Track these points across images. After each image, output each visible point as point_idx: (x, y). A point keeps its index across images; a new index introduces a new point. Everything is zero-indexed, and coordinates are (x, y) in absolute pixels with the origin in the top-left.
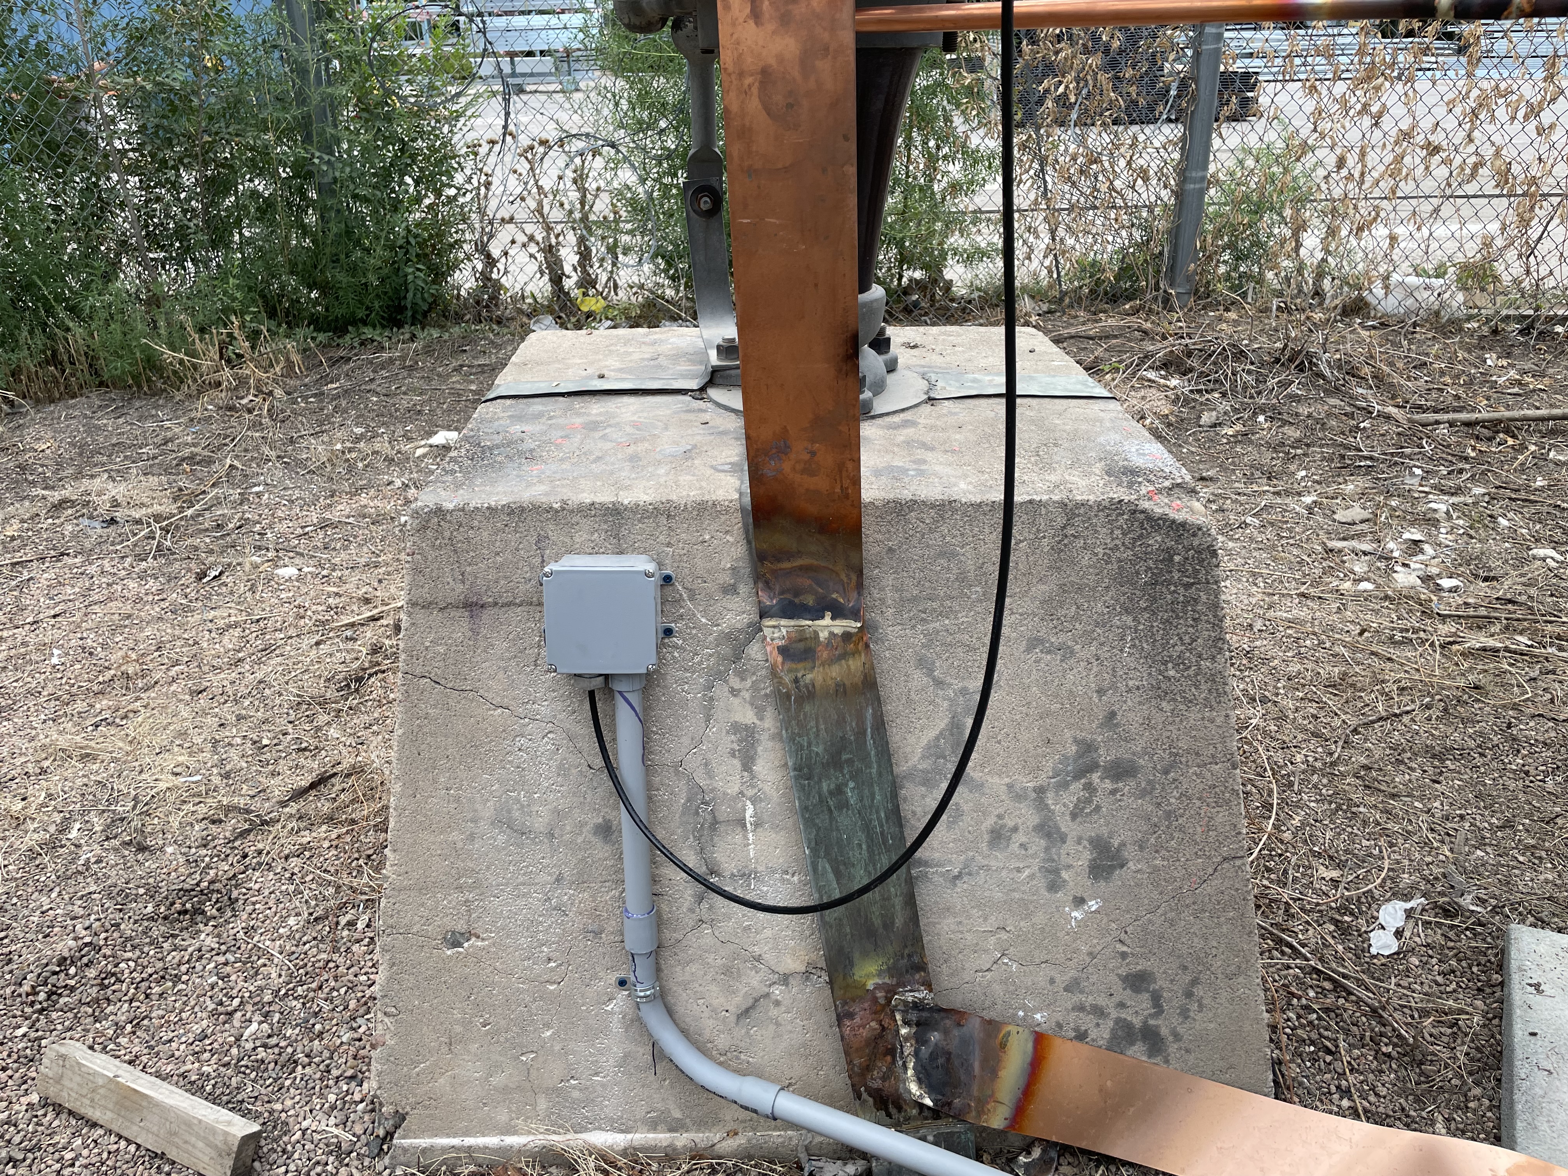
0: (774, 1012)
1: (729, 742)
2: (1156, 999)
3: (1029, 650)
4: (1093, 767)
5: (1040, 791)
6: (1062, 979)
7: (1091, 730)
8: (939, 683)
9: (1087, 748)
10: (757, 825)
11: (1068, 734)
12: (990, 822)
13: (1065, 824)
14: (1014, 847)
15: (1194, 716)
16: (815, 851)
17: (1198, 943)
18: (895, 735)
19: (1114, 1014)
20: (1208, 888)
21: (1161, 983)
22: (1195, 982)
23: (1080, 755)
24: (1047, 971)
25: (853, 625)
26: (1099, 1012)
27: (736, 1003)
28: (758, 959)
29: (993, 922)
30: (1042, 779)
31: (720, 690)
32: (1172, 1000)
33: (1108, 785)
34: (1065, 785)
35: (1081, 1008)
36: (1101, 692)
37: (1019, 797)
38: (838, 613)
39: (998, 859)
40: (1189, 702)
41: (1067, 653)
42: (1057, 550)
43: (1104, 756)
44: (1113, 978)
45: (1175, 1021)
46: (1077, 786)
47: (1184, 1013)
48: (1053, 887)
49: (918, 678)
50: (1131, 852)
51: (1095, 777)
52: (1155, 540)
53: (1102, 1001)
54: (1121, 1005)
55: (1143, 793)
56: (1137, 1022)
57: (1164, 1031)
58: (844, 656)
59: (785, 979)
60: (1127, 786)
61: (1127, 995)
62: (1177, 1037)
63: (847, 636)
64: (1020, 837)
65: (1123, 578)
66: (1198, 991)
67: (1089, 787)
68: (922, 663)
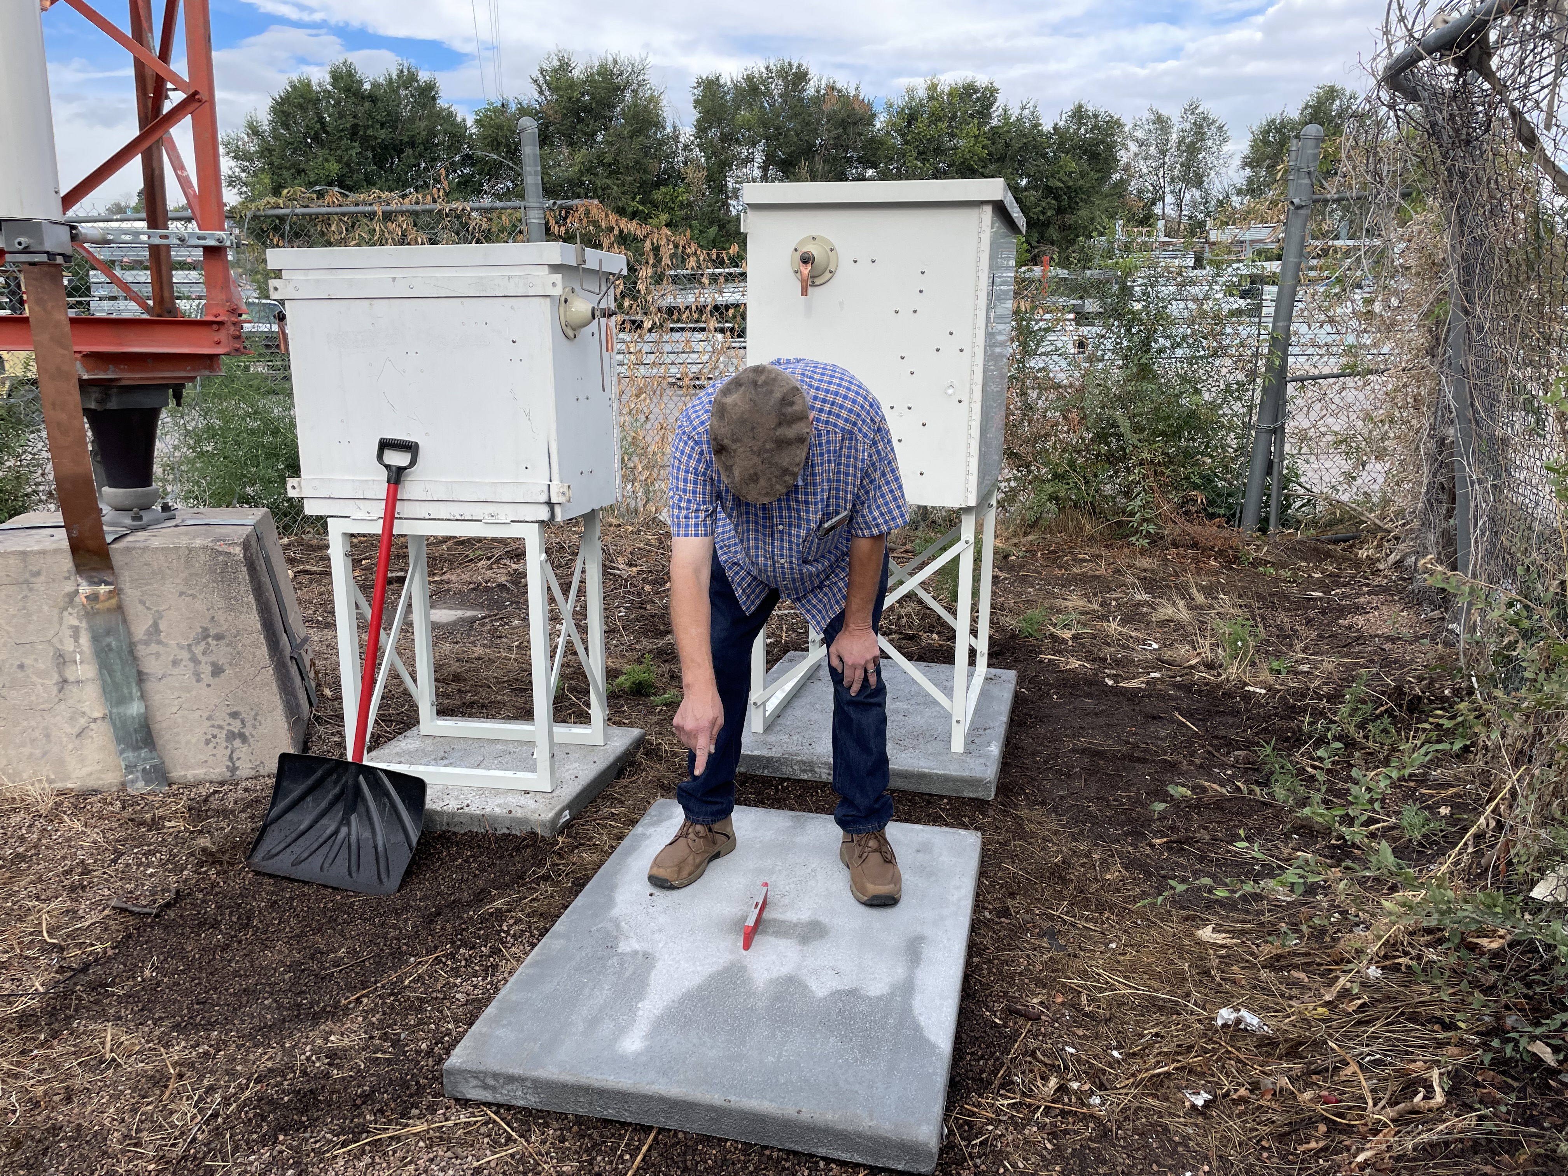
0: (91, 733)
1: (69, 632)
2: (243, 722)
3: (180, 595)
4: (209, 636)
5: (189, 645)
6: (206, 715)
7: (206, 623)
8: (148, 608)
9: (205, 629)
10: (81, 662)
11: (198, 625)
12: (172, 657)
13: (200, 657)
14: (182, 667)
15: (243, 617)
16: (100, 668)
17: (256, 700)
18: (133, 628)
19: (227, 728)
20: (257, 679)
21: (244, 715)
22: (257, 714)
23: (202, 632)
24: (199, 713)
25: (111, 587)
26: (220, 727)
27: (75, 731)
28: (84, 713)
29: (176, 695)
30: (190, 641)
31: (65, 613)
32: (249, 722)
33: (215, 642)
34: (198, 643)
35: (213, 726)
36: (208, 610)
37: (182, 648)
38: (107, 583)
39: (176, 671)
40: (241, 612)
41: (194, 596)
42: (187, 562)
43: (212, 632)
44: (224, 714)
45: (251, 729)
46: (204, 643)
47: (254, 726)
48: (198, 681)
49: (140, 607)
50: (226, 667)
51: (210, 640)
52: (221, 558)
53: (221, 723)
54: (229, 724)
55: (228, 645)
56: (236, 731)
57: (247, 734)
58: (109, 598)
59: (95, 720)
60: (222, 643)
61: (231, 721)
62: (252, 736)
63: (110, 592)
64: (184, 663)
65: (212, 571)
66: (259, 718)
67: (207, 643)
68: (142, 602)
